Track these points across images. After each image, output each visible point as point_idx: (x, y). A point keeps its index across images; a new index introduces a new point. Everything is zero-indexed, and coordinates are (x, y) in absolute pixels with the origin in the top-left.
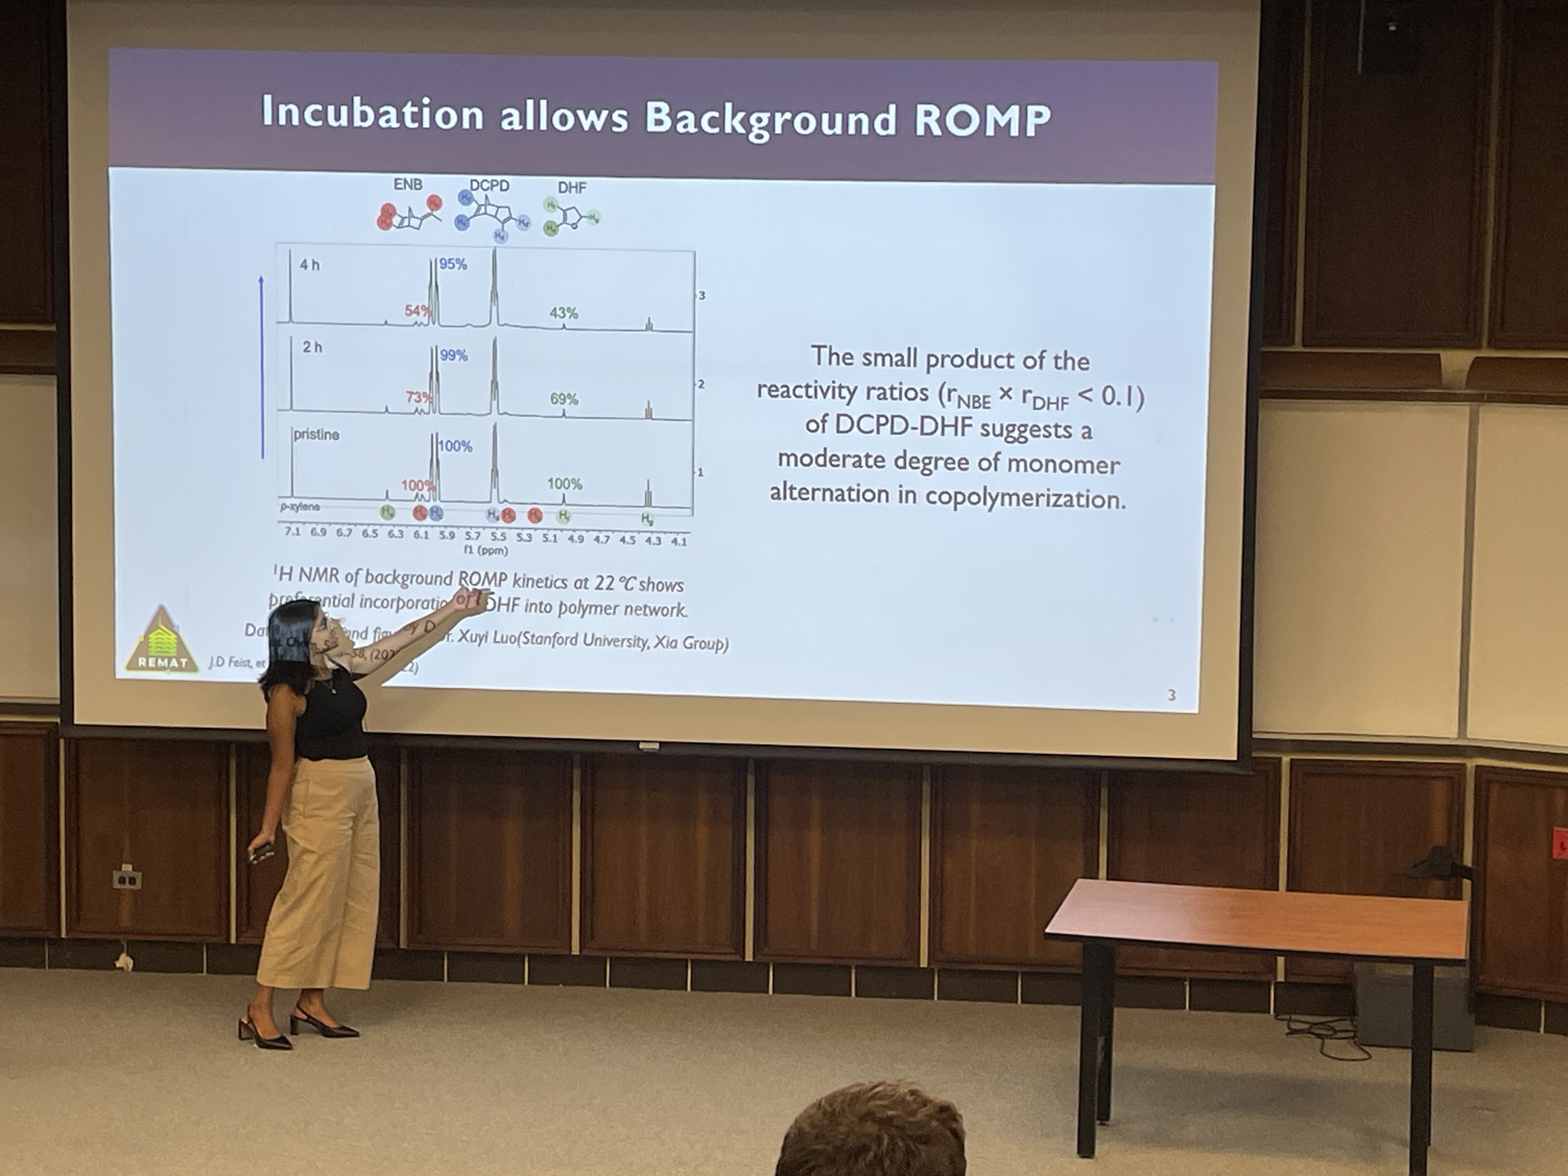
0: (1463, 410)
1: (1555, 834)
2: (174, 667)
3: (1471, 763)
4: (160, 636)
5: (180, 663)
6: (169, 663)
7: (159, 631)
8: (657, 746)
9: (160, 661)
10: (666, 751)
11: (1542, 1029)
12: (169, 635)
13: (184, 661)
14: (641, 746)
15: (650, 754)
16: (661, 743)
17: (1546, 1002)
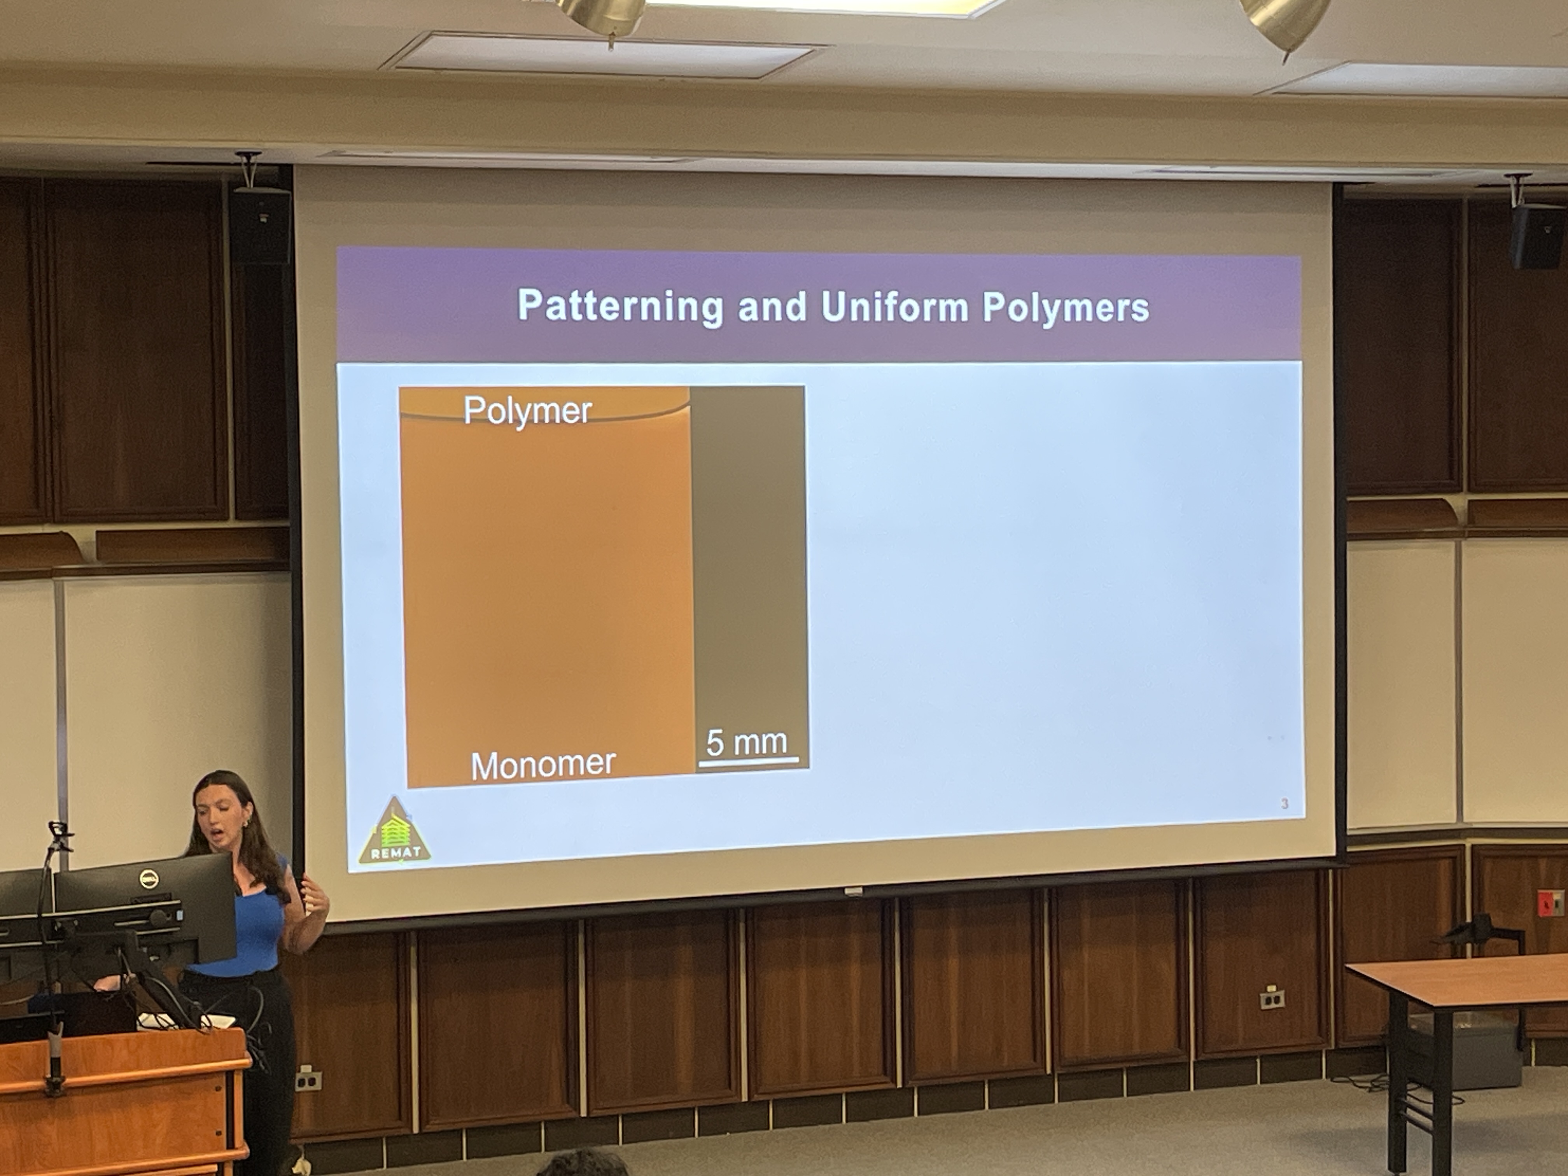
0: (1451, 544)
1: (1540, 896)
2: (407, 856)
3: (1469, 842)
4: (393, 826)
5: (413, 852)
6: (402, 853)
7: (392, 821)
8: (860, 890)
9: (393, 851)
10: (870, 894)
11: (1533, 1063)
12: (402, 824)
13: (417, 849)
14: (847, 891)
15: (854, 899)
16: (864, 887)
17: (1537, 1040)
